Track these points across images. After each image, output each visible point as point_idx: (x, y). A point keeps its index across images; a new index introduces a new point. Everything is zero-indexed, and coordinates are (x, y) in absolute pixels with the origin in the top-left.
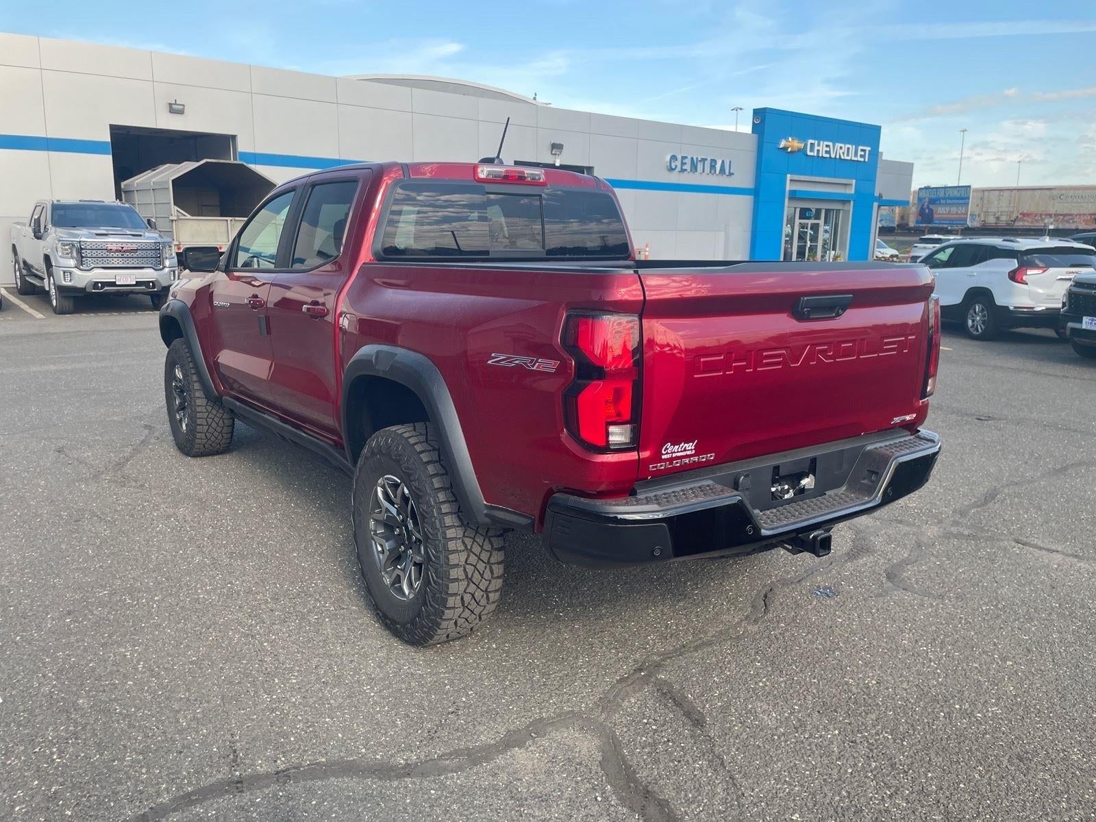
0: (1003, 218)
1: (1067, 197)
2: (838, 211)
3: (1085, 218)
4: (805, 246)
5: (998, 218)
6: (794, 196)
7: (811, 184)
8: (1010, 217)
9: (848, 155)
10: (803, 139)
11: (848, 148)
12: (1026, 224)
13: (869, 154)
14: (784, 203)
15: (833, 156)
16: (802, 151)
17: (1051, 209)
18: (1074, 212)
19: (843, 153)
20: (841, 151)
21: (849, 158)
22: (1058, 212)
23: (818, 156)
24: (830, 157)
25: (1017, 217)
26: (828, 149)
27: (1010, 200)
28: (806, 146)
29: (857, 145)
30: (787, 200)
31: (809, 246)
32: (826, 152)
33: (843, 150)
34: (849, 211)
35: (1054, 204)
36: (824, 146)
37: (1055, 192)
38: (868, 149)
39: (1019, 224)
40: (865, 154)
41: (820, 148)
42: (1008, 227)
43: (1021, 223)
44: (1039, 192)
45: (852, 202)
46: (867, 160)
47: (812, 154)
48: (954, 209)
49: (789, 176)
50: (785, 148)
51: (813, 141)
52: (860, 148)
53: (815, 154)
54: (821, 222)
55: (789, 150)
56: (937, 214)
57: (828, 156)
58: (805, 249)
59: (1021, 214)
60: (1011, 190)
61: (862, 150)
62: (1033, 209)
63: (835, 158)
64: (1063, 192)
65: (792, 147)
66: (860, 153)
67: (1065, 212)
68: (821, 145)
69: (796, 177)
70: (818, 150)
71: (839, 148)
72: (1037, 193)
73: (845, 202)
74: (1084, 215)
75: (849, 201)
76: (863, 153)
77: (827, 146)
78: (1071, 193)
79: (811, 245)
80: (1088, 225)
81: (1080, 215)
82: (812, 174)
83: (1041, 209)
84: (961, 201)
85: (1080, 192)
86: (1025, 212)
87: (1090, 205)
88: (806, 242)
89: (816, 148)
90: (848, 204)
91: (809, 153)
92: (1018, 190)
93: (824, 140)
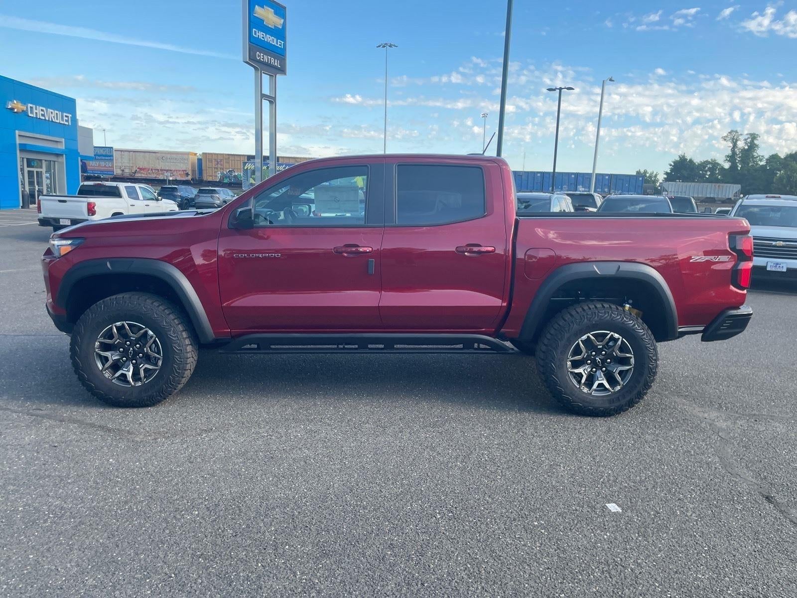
0: (127, 171)
1: (167, 158)
2: (54, 161)
3: (180, 172)
4: (35, 189)
5: (123, 171)
6: (24, 149)
7: (32, 139)
8: (131, 171)
9: (57, 119)
10: (24, 103)
11: (57, 114)
12: (143, 175)
13: (71, 119)
14: (16, 154)
15: (47, 119)
16: (25, 113)
17: (158, 166)
18: (173, 169)
19: (54, 117)
20: (53, 115)
21: (58, 121)
22: (162, 168)
23: (37, 118)
24: (45, 120)
25: (136, 170)
26: (43, 113)
27: (129, 159)
28: (27, 108)
29: (63, 112)
30: (18, 152)
31: (37, 189)
32: (43, 115)
33: (52, 115)
34: (63, 162)
35: (159, 162)
36: (40, 110)
37: (159, 155)
38: (70, 116)
39: (138, 175)
40: (68, 119)
41: (37, 111)
42: (131, 177)
43: (139, 175)
44: (148, 154)
45: (64, 155)
46: (70, 124)
47: (32, 115)
48: (103, 164)
49: (17, 132)
50: (12, 109)
51: (32, 105)
52: (65, 114)
53: (35, 116)
54: (44, 170)
55: (16, 110)
56: (89, 166)
57: (43, 118)
58: (35, 192)
59: (138, 168)
60: (129, 151)
61: (66, 116)
62: (146, 165)
63: (49, 120)
64: (164, 155)
65: (18, 108)
66: (65, 118)
67: (167, 169)
68: (38, 109)
69: (23, 133)
70: (36, 113)
71: (50, 113)
72: (147, 154)
73: (58, 155)
74: (179, 171)
75: (62, 155)
76: (67, 119)
77: (42, 110)
78: (169, 156)
79: (38, 189)
80: (182, 177)
81: (176, 171)
82: (33, 132)
83: (151, 166)
84: (107, 158)
85: (175, 156)
86: (141, 167)
87: (182, 165)
88: (35, 187)
89: (35, 111)
90: (61, 157)
91: (30, 115)
92: (134, 151)
93: (40, 105)
